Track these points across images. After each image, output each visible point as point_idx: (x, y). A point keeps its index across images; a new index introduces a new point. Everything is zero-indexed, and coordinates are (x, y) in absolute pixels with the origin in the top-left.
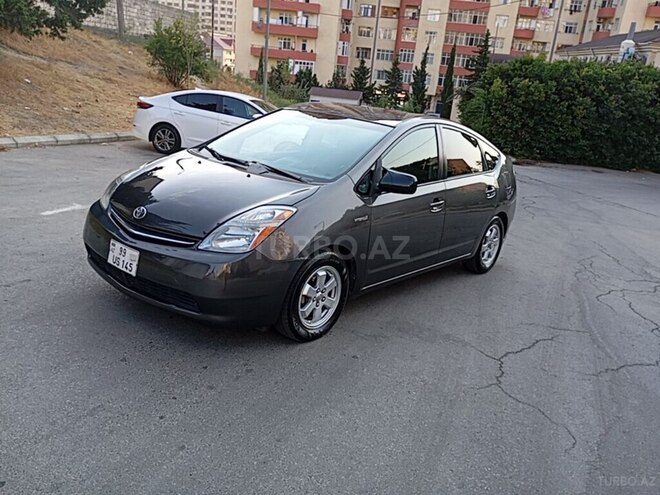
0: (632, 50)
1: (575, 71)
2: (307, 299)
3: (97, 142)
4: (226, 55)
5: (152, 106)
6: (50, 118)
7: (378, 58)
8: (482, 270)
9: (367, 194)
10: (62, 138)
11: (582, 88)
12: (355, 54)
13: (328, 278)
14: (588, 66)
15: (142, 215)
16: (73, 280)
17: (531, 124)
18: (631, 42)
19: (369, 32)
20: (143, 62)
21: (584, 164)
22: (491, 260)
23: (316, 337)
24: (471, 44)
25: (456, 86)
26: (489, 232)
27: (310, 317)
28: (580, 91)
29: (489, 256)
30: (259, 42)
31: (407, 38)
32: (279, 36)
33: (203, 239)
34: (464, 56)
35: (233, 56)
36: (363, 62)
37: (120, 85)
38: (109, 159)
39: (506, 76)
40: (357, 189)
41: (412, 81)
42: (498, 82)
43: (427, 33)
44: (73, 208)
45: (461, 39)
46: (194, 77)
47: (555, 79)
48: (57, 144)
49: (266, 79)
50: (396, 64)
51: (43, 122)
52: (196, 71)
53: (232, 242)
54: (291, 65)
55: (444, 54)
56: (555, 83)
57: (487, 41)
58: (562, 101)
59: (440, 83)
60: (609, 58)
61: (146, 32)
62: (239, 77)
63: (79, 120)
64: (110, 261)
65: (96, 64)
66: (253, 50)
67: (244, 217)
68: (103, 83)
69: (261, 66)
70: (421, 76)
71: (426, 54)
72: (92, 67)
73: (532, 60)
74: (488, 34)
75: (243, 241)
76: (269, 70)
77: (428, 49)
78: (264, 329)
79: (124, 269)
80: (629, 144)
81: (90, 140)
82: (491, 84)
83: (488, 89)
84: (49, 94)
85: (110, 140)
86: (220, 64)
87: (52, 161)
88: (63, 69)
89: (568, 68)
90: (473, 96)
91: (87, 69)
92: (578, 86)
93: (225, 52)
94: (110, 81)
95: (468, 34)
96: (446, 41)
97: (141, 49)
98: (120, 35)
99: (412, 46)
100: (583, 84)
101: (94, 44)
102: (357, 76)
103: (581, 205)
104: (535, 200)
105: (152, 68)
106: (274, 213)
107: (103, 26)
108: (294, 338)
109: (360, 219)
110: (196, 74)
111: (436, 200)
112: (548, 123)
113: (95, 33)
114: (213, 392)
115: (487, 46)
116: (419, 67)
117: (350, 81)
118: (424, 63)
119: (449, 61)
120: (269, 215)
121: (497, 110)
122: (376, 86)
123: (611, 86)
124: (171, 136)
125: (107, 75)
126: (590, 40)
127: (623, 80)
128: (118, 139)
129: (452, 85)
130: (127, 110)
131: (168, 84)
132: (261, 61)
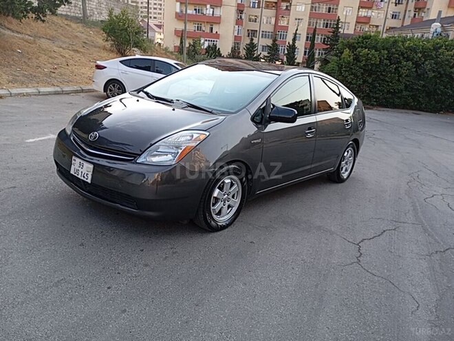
0: (439, 30)
1: (400, 43)
2: (217, 199)
3: (68, 93)
4: (158, 36)
5: (106, 67)
6: (35, 76)
7: (262, 37)
8: (341, 181)
9: (260, 123)
10: (43, 90)
11: (405, 55)
12: (247, 34)
13: (232, 185)
14: (410, 40)
15: (95, 138)
16: (47, 187)
17: (370, 81)
18: (439, 24)
19: (256, 19)
20: (100, 39)
21: (407, 109)
22: (347, 173)
23: (223, 228)
24: (327, 27)
25: (316, 56)
26: (346, 153)
27: (219, 213)
28: (404, 58)
29: (346, 170)
30: (180, 26)
31: (283, 23)
32: (194, 22)
33: (140, 155)
34: (322, 35)
35: (162, 36)
36: (252, 40)
37: (83, 54)
38: (75, 104)
39: (352, 47)
40: (253, 119)
41: (286, 52)
42: (347, 51)
43: (296, 19)
44: (49, 137)
45: (320, 23)
46: (135, 49)
47: (387, 49)
48: (39, 94)
49: (185, 52)
50: (275, 40)
51: (30, 79)
52: (137, 45)
53: (161, 157)
54: (202, 41)
55: (308, 34)
56: (386, 52)
57: (338, 24)
58: (391, 64)
59: (305, 54)
60: (422, 36)
61: (102, 18)
62: (166, 49)
63: (55, 78)
64: (72, 172)
65: (67, 40)
66: (176, 32)
67: (170, 139)
68: (72, 53)
69: (181, 43)
70: (292, 49)
71: (296, 34)
72: (65, 42)
73: (371, 36)
74: (339, 20)
75: (170, 157)
76: (187, 45)
77: (297, 30)
78: (186, 222)
79: (82, 178)
80: (438, 95)
81: (63, 91)
82: (342, 53)
83: (340, 57)
84: (34, 60)
85: (76, 92)
86: (153, 41)
87: (35, 105)
88: (44, 43)
89: (395, 42)
90: (329, 62)
91: (61, 44)
92: (403, 54)
93: (157, 34)
94: (77, 51)
95: (324, 20)
96: (309, 25)
97: (99, 30)
98: (84, 20)
99: (286, 28)
100: (406, 52)
101: (66, 27)
102: (248, 49)
103: (407, 136)
104: (374, 132)
105: (106, 43)
106: (192, 136)
107: (72, 14)
108: (207, 229)
109: (255, 141)
110: (137, 47)
111: (310, 129)
112: (382, 80)
113: (66, 19)
114: (148, 269)
115: (338, 28)
116: (291, 43)
117: (243, 53)
118: (294, 40)
119: (311, 39)
120: (189, 138)
121: (346, 71)
122: (261, 56)
123: (426, 54)
124: (119, 89)
125: (75, 48)
126: (409, 23)
127: (434, 50)
128: (82, 91)
129: (314, 55)
130: (88, 71)
131: (117, 54)
132: (181, 39)
